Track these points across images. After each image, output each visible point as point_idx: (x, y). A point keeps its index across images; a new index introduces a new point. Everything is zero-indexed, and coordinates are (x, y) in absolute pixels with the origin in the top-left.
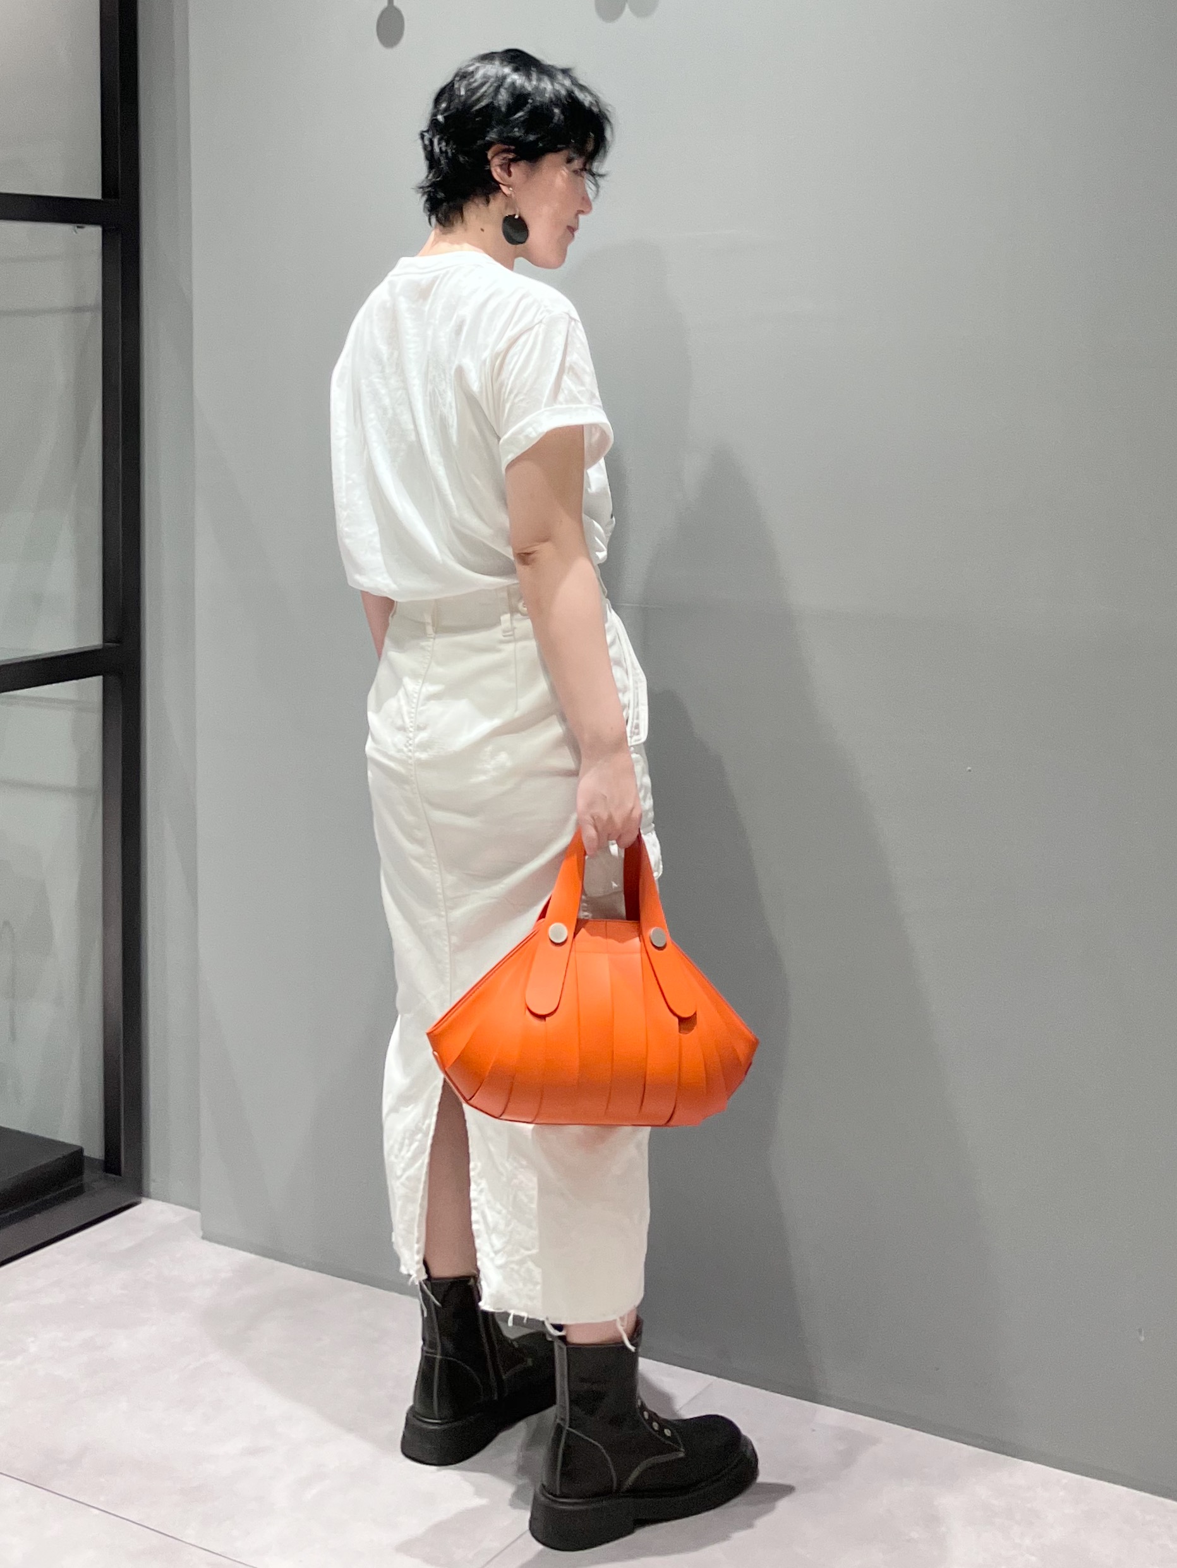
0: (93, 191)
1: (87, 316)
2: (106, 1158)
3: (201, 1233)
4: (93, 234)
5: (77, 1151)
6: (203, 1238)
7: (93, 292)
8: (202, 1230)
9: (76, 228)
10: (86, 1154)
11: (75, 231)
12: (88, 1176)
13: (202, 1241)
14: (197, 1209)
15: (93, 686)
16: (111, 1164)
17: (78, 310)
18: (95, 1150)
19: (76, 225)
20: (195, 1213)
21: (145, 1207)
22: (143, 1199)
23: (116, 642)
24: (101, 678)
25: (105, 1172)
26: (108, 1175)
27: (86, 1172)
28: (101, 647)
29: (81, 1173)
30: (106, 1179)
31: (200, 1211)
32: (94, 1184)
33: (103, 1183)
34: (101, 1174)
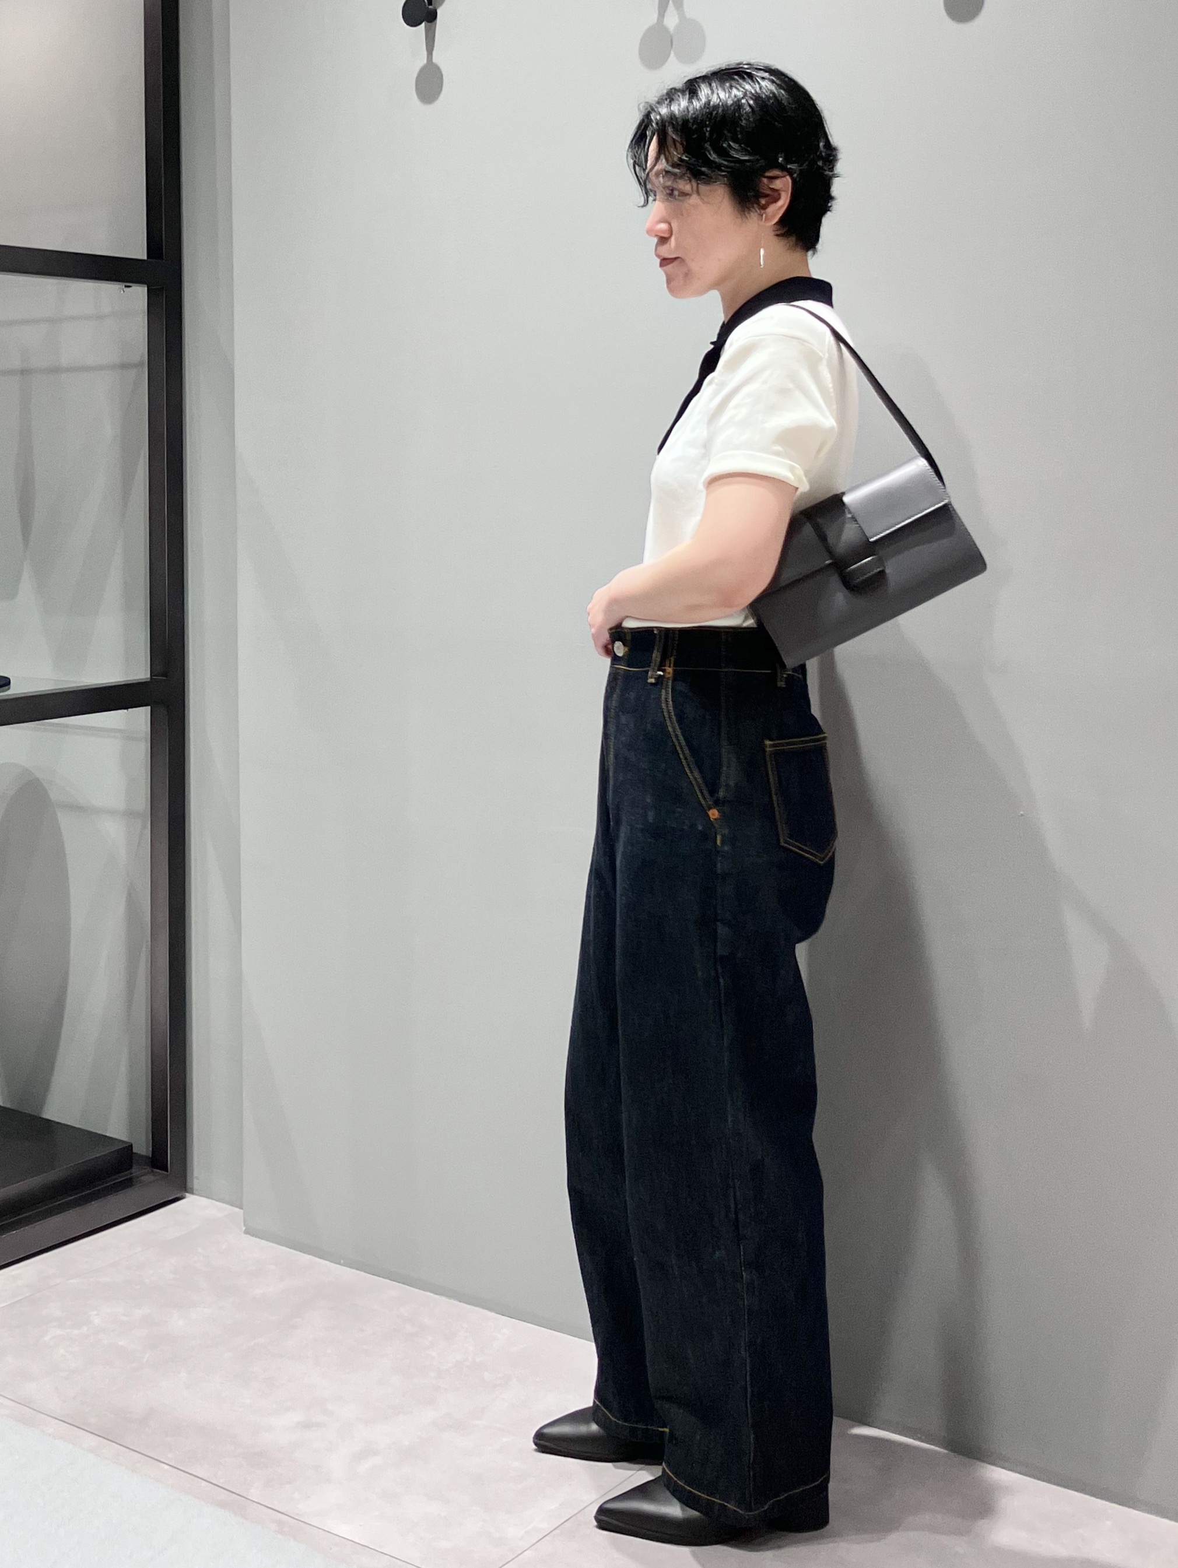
0: (139, 251)
1: (134, 372)
2: (153, 1155)
3: (244, 1228)
4: (139, 293)
5: (127, 1147)
6: (246, 1233)
7: (140, 349)
8: (245, 1225)
9: (124, 287)
10: (134, 1151)
11: (124, 291)
12: (136, 1171)
13: (244, 1235)
14: (240, 1207)
15: (142, 715)
16: (158, 1160)
17: (124, 366)
18: (142, 1147)
19: (125, 284)
20: (237, 1209)
21: (189, 1202)
22: (187, 1195)
23: (163, 676)
24: (149, 707)
25: (152, 1167)
26: (155, 1170)
27: (135, 1166)
28: (149, 680)
29: (131, 1167)
30: (153, 1171)
31: (242, 1209)
32: (142, 1178)
33: (151, 1178)
34: (149, 1169)
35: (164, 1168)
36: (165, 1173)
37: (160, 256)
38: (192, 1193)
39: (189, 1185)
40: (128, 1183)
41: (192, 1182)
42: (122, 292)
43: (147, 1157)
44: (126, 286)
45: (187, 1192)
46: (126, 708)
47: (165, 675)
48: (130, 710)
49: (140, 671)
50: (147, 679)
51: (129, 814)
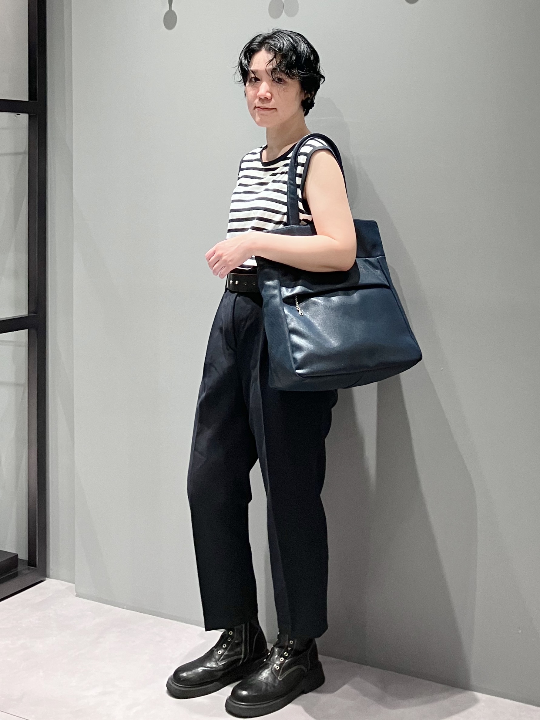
0: (24, 97)
1: (21, 157)
2: (29, 559)
3: (76, 594)
4: (24, 118)
5: (14, 556)
6: (76, 596)
7: (24, 146)
8: (76, 592)
9: (16, 115)
10: (19, 557)
11: (16, 117)
12: (20, 568)
13: (75, 597)
14: (74, 583)
15: (24, 333)
16: (31, 562)
17: (16, 154)
18: (23, 556)
19: (16, 113)
20: (72, 584)
21: (48, 583)
22: (47, 578)
23: (34, 313)
24: (27, 330)
25: (29, 565)
26: (29, 567)
27: (19, 565)
28: (27, 316)
29: (16, 567)
30: (29, 569)
31: (75, 584)
32: (23, 572)
33: (27, 571)
34: (27, 567)
35: (35, 566)
36: (35, 568)
37: (35, 99)
38: (49, 577)
39: (47, 573)
40: (15, 575)
41: (49, 572)
42: (15, 117)
43: (25, 561)
44: (17, 114)
45: (47, 577)
46: (15, 331)
47: (36, 313)
48: (17, 331)
49: (23, 312)
50: (27, 315)
51: (17, 385)
